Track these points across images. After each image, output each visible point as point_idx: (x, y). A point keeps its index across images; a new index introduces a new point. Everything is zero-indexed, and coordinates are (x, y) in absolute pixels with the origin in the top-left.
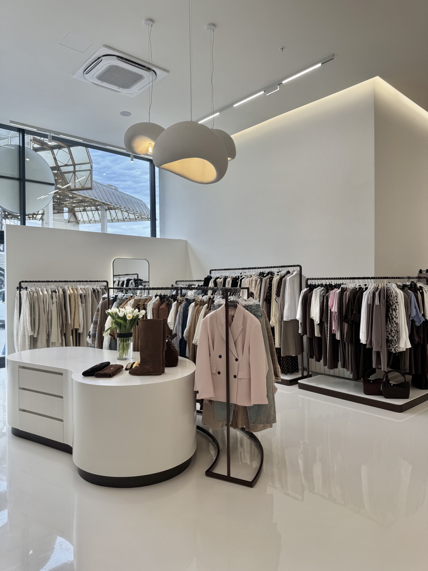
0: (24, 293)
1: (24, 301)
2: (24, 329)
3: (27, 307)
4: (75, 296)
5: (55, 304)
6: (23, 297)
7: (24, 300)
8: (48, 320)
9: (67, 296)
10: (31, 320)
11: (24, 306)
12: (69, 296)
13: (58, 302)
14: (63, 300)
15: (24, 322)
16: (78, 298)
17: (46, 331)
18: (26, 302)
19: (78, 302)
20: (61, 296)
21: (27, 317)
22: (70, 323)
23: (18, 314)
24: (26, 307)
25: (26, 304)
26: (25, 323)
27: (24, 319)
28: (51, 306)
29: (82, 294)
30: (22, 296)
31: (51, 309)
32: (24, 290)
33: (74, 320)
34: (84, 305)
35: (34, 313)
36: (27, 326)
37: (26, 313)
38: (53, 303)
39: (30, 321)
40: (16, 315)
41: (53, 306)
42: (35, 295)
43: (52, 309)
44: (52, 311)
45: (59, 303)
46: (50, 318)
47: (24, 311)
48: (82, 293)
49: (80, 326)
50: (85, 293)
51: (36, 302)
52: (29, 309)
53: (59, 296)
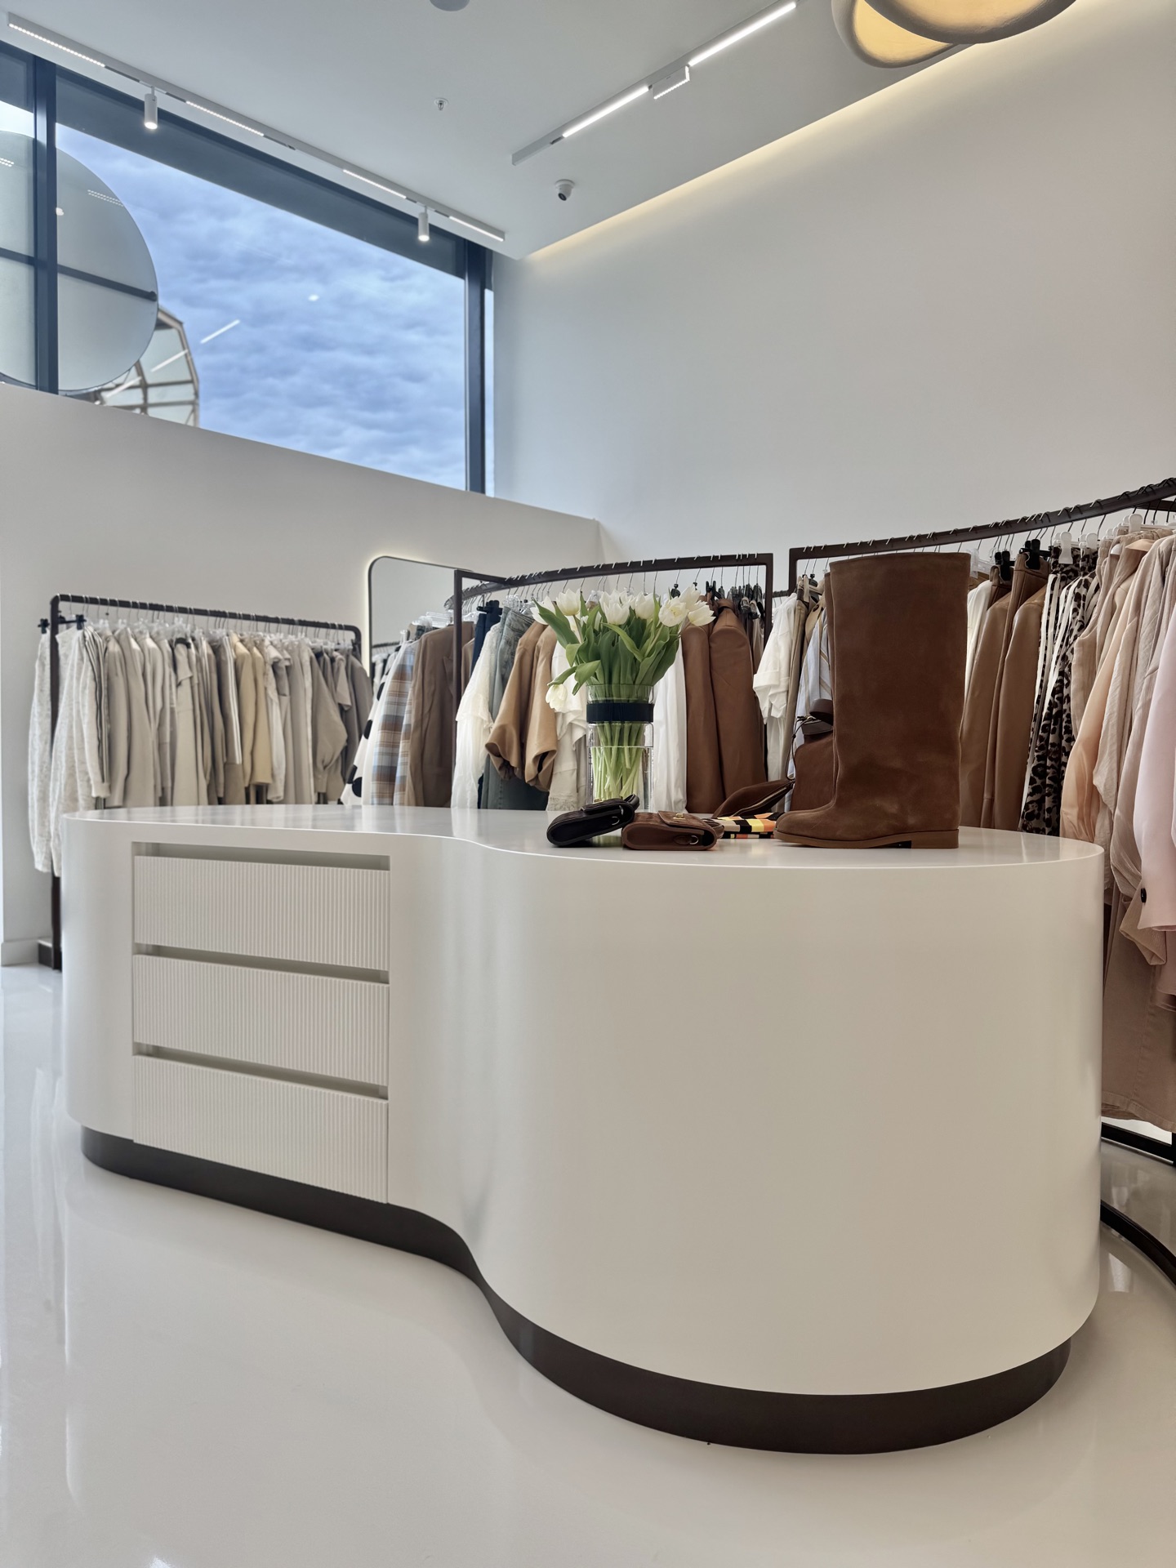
0: (71, 639)
1: (72, 670)
2: (71, 774)
3: (84, 688)
4: (254, 666)
5: (186, 685)
6: (66, 656)
7: (73, 666)
8: (160, 746)
9: (226, 663)
10: (100, 741)
11: (71, 687)
12: (235, 663)
13: (196, 681)
14: (215, 677)
15: (70, 748)
16: (265, 674)
17: (155, 786)
18: (79, 673)
19: (266, 689)
20: (205, 661)
21: (85, 727)
22: (238, 760)
23: (49, 721)
24: (80, 689)
25: (78, 679)
26: (76, 751)
27: (70, 737)
28: (171, 694)
29: (280, 660)
30: (62, 651)
31: (171, 703)
32: (68, 628)
33: (252, 753)
34: (286, 700)
35: (109, 715)
36: (83, 762)
37: (78, 712)
38: (179, 684)
39: (96, 743)
40: (37, 726)
41: (179, 692)
42: (114, 647)
43: (175, 706)
44: (176, 711)
45: (199, 684)
46: (168, 740)
47: (71, 705)
48: (281, 657)
49: (273, 776)
50: (289, 660)
51: (117, 675)
52: (94, 697)
53: (199, 660)
